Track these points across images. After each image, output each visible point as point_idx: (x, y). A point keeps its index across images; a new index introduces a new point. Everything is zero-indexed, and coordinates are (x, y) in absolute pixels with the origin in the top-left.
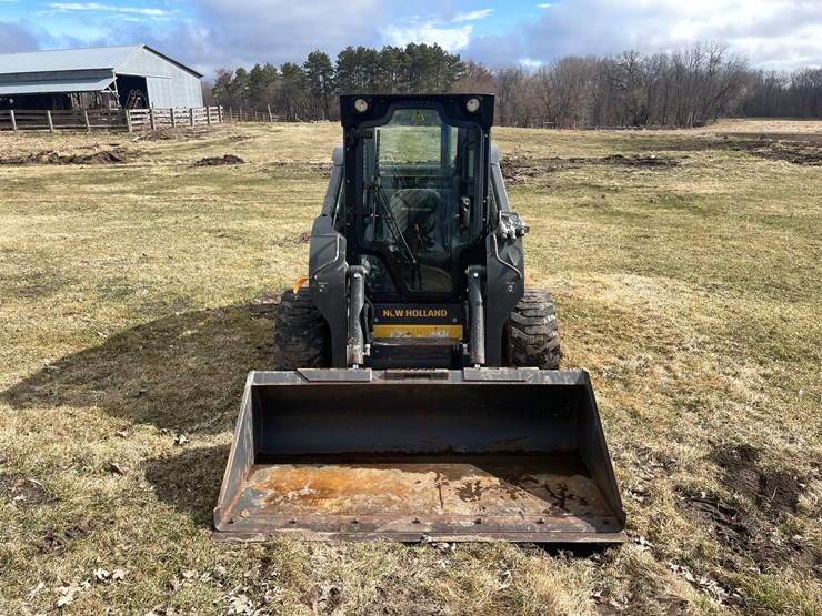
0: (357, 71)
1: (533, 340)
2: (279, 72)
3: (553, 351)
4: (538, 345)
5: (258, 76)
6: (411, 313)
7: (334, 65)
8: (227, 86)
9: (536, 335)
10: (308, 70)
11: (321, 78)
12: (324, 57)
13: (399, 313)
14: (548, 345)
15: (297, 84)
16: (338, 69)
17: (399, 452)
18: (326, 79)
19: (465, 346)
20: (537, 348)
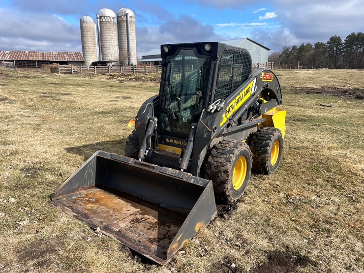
0: (357, 44)
1: (215, 164)
2: (313, 46)
3: (224, 172)
4: (216, 167)
5: (303, 49)
6: (176, 142)
7: (343, 41)
8: (287, 54)
9: (218, 162)
10: (329, 45)
11: (335, 48)
12: (339, 39)
13: (171, 141)
14: (222, 169)
15: (321, 52)
16: (345, 44)
17: (141, 198)
18: (337, 49)
19: (180, 159)
20: (216, 169)
